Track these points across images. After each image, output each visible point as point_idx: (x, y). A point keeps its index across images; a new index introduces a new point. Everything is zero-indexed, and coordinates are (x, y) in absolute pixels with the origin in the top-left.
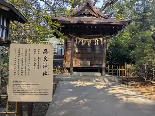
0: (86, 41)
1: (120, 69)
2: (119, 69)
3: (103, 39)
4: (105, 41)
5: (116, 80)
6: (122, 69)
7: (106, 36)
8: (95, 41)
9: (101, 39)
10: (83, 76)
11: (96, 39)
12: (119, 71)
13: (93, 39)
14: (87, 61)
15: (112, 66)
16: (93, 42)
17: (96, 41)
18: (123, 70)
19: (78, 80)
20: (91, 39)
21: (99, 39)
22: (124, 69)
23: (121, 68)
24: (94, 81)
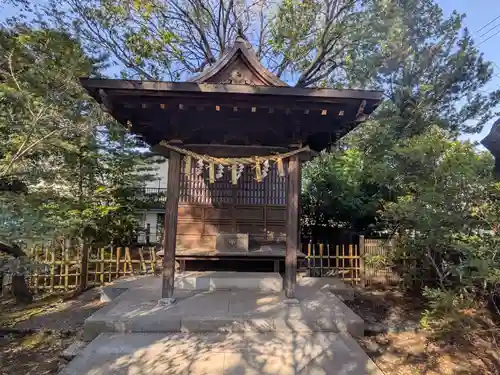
0: (225, 166)
1: (343, 257)
2: (341, 254)
3: (286, 161)
4: (293, 166)
5: (341, 325)
6: (351, 257)
7: (297, 148)
8: (258, 167)
9: (279, 160)
10: (220, 290)
11: (258, 160)
12: (341, 260)
13: (250, 160)
14: (239, 235)
15: (321, 245)
16: (249, 171)
17: (262, 166)
18: (354, 260)
19: (183, 329)
20: (242, 160)
21: (273, 158)
22: (356, 257)
23: (347, 254)
24: (248, 328)
